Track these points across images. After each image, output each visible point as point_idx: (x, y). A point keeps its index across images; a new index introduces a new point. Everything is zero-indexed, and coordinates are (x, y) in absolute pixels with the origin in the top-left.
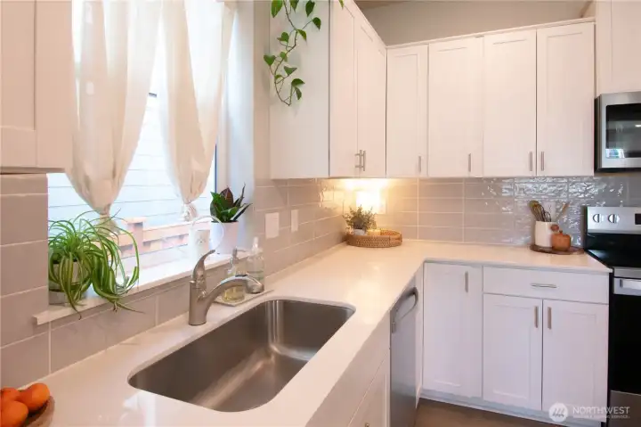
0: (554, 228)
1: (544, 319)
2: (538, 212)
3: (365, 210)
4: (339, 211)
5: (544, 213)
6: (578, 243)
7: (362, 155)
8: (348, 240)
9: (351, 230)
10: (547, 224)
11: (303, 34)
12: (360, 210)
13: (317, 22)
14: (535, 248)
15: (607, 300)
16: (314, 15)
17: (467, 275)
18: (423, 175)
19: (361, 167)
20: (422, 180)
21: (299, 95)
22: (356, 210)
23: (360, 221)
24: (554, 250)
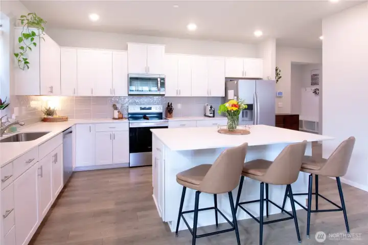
0: (118, 112)
1: (112, 137)
2: (115, 107)
3: (52, 108)
4: (40, 109)
5: (117, 108)
6: (126, 116)
7: (52, 88)
8: (44, 120)
9: (46, 116)
10: (117, 111)
11: (30, 48)
12: (50, 108)
13: (35, 44)
14: (114, 119)
15: (128, 129)
16: (34, 41)
17: (90, 127)
18: (76, 95)
19: (51, 92)
20: (76, 97)
21: (28, 68)
22: (48, 108)
23: (49, 113)
24: (119, 118)
